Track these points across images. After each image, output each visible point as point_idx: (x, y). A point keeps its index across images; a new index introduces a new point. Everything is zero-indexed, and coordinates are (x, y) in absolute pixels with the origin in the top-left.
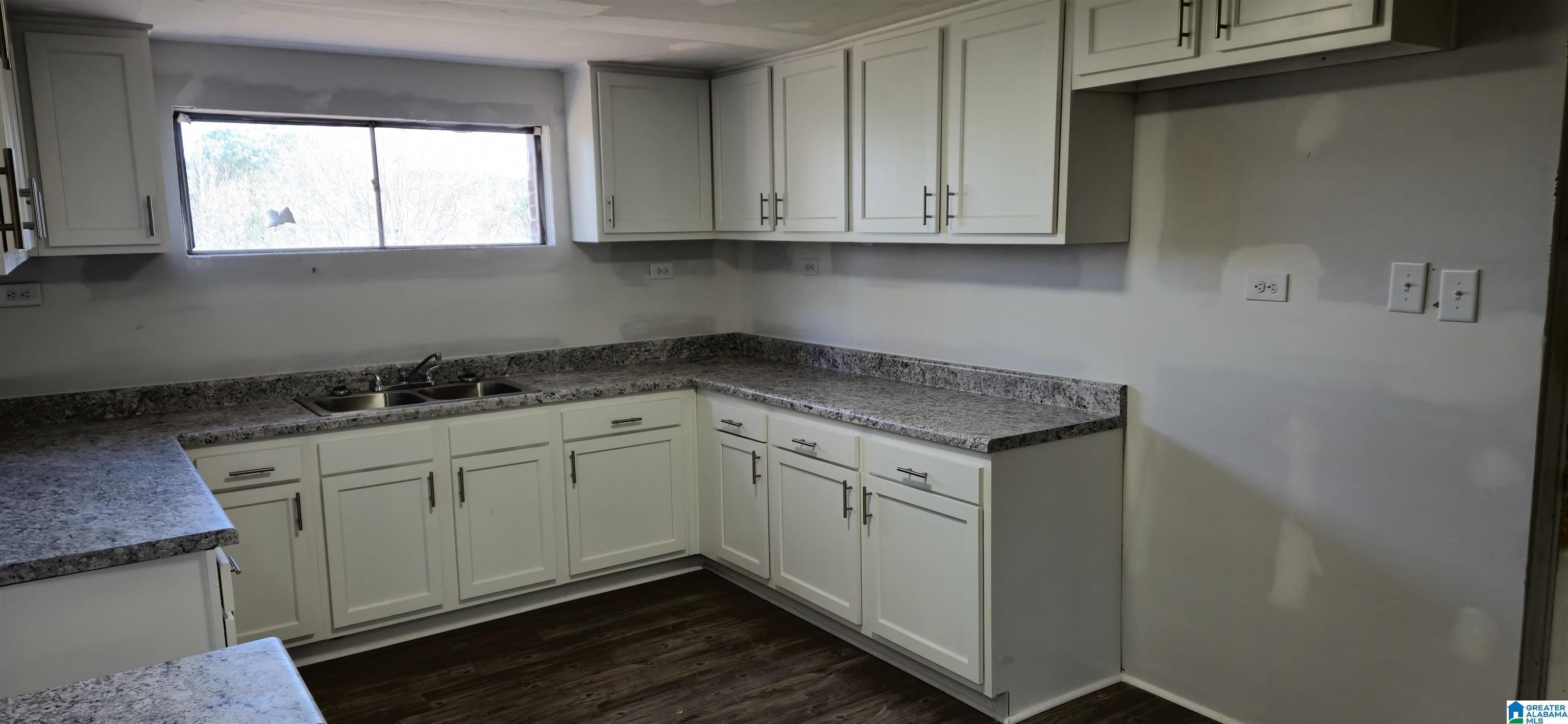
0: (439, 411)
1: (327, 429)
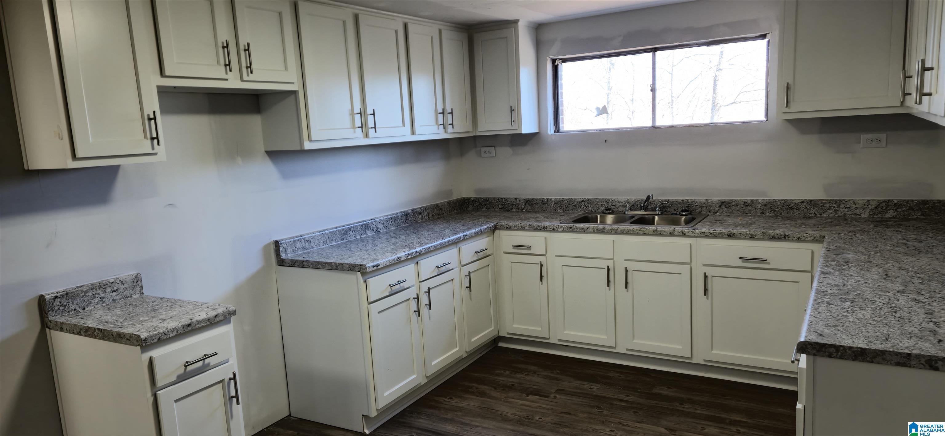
0: (617, 230)
1: (557, 231)
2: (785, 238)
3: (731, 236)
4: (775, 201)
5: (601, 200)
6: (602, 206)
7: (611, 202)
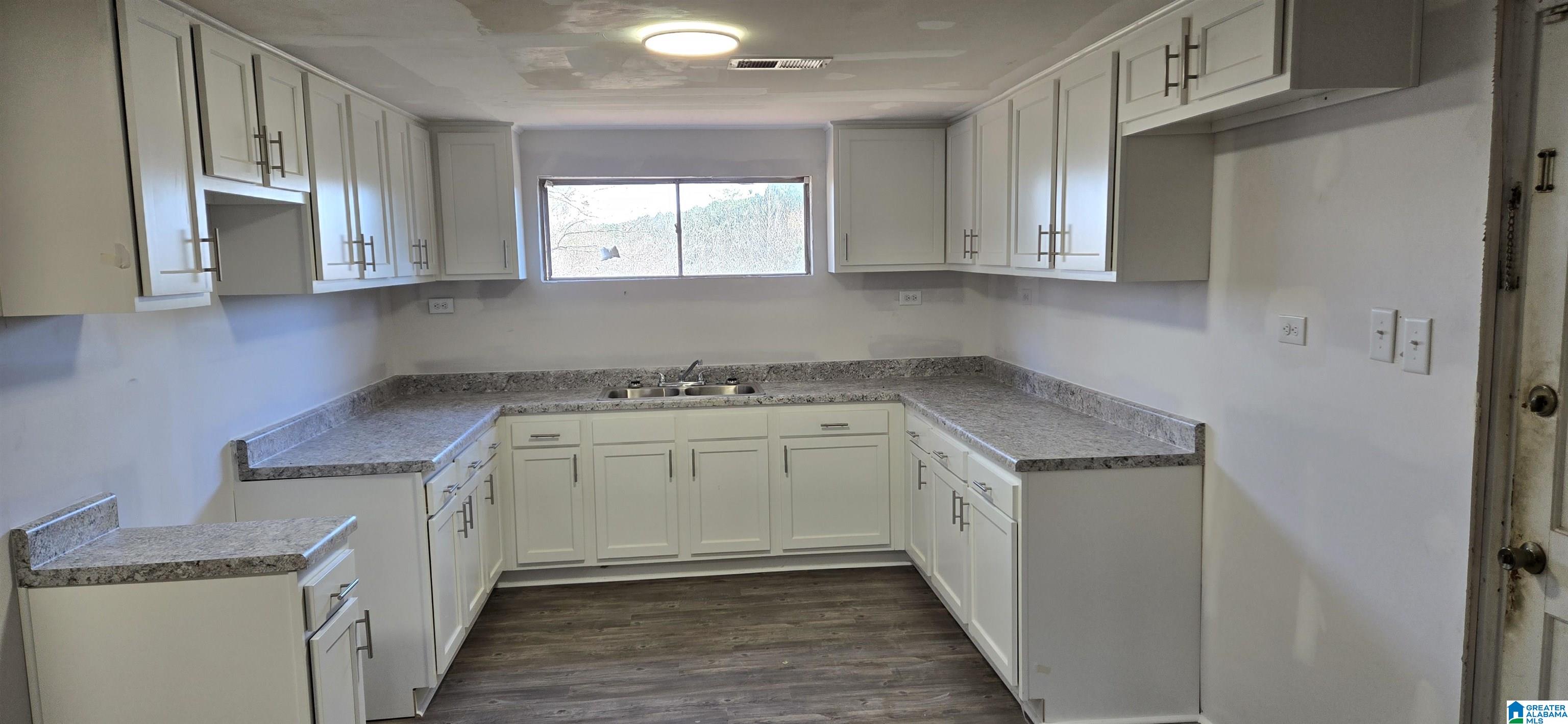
0: (680, 403)
1: (598, 410)
2: (863, 399)
3: (810, 401)
4: (825, 364)
5: (623, 371)
6: (623, 378)
7: (636, 373)
